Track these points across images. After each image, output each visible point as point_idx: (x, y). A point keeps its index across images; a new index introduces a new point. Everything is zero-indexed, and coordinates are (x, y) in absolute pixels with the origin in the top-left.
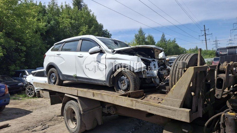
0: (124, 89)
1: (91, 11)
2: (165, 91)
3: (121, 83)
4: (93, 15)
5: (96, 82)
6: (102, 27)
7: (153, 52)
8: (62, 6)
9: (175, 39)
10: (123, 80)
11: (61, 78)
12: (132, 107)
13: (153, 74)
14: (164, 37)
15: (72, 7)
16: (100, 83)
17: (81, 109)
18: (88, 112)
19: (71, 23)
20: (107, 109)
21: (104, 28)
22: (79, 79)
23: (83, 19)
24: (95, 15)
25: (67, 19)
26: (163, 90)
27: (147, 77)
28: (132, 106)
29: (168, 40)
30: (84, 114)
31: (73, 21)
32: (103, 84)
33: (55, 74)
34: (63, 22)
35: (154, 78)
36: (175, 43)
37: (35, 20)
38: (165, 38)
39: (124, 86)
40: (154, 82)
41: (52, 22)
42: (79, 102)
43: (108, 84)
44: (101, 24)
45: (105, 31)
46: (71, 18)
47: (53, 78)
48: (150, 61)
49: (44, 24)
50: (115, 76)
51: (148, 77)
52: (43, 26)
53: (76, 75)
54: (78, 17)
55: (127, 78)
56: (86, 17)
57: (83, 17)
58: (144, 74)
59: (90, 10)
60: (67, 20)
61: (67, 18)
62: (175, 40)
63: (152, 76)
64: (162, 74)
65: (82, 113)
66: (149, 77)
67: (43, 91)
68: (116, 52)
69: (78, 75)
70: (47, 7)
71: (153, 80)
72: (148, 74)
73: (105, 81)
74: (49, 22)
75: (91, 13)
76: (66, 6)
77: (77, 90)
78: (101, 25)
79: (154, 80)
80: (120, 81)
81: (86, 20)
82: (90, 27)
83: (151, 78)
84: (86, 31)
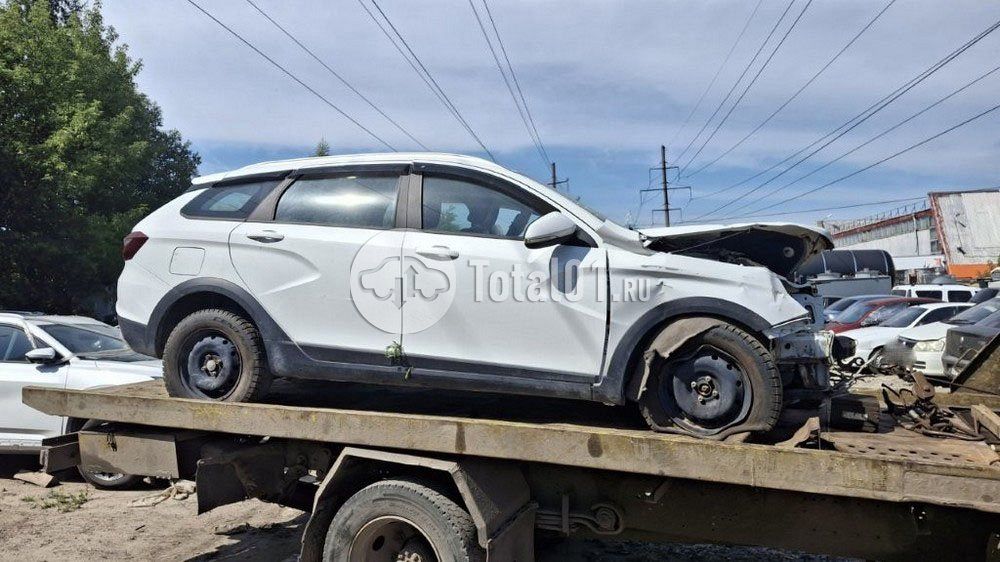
1: (117, 36)
2: (859, 417)
3: (689, 389)
4: (121, 55)
5: (538, 384)
7: (791, 252)
10: (705, 374)
11: (278, 362)
12: (879, 495)
13: (811, 347)
16: (562, 389)
17: (480, 523)
19: (2, 79)
20: (569, 512)
22: (417, 371)
23: (75, 66)
26: (849, 415)
27: (783, 360)
28: (883, 488)
30: (493, 548)
31: (19, 72)
33: (225, 343)
35: (808, 366)
39: (703, 402)
40: (807, 382)
42: (462, 486)
43: (612, 398)
44: (149, 102)
45: (169, 140)
47: (210, 364)
50: (666, 355)
51: (788, 359)
53: (400, 347)
54: (48, 53)
55: (729, 367)
56: (90, 60)
57: (74, 57)
59: (112, 29)
63: (804, 355)
65: (484, 542)
66: (792, 358)
67: (119, 439)
69: (410, 349)
71: (803, 371)
72: (788, 346)
73: (597, 379)
75: (113, 46)
77: (459, 425)
78: (152, 108)
79: (809, 371)
80: (682, 380)
81: (89, 72)
82: (108, 111)
83: (796, 366)
84: (88, 130)
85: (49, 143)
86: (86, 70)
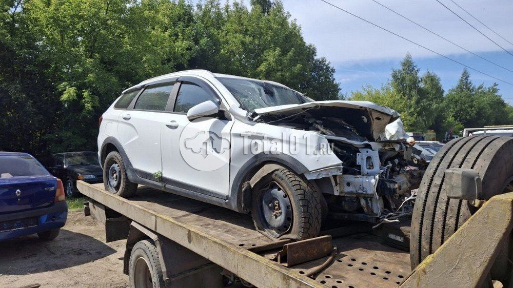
0: (276, 226)
1: (290, 15)
2: (398, 238)
3: (270, 208)
4: (294, 26)
5: (206, 197)
6: (313, 52)
7: (365, 120)
8: (227, 7)
9: (495, 85)
10: (276, 199)
11: (130, 177)
13: (363, 186)
14: (466, 79)
15: (249, 8)
16: (215, 201)
17: (164, 269)
18: (182, 276)
19: (243, 43)
21: (317, 54)
22: (167, 186)
23: (270, 33)
24: (298, 24)
25: (235, 35)
26: (393, 237)
27: (346, 193)
29: (477, 87)
30: (170, 283)
31: (248, 39)
32: (223, 203)
33: (118, 166)
34: (227, 42)
35: (365, 198)
36: (496, 94)
37: (167, 34)
38: (469, 82)
39: (276, 217)
40: (365, 210)
41: (204, 41)
43: (234, 206)
44: (311, 46)
45: (320, 62)
46: (245, 33)
48: (357, 148)
49: (185, 44)
50: (252, 186)
51: (348, 193)
52: (181, 49)
53: (161, 173)
54: (260, 28)
55: (285, 196)
56: (277, 29)
57: (270, 28)
58: (336, 184)
59: (288, 12)
60: (236, 38)
61: (236, 32)
62: (495, 88)
63: (360, 191)
64: (390, 189)
65: (165, 278)
66: (352, 193)
68: (258, 117)
70: (195, 8)
71: (363, 202)
72: (349, 184)
73: (227, 197)
74: (196, 42)
75: (289, 21)
76: (236, 4)
78: (311, 48)
79: (367, 202)
80: (266, 202)
81: (278, 35)
82: (284, 52)
83: (358, 199)
84: (275, 62)
85: (259, 69)
86: (276, 34)
